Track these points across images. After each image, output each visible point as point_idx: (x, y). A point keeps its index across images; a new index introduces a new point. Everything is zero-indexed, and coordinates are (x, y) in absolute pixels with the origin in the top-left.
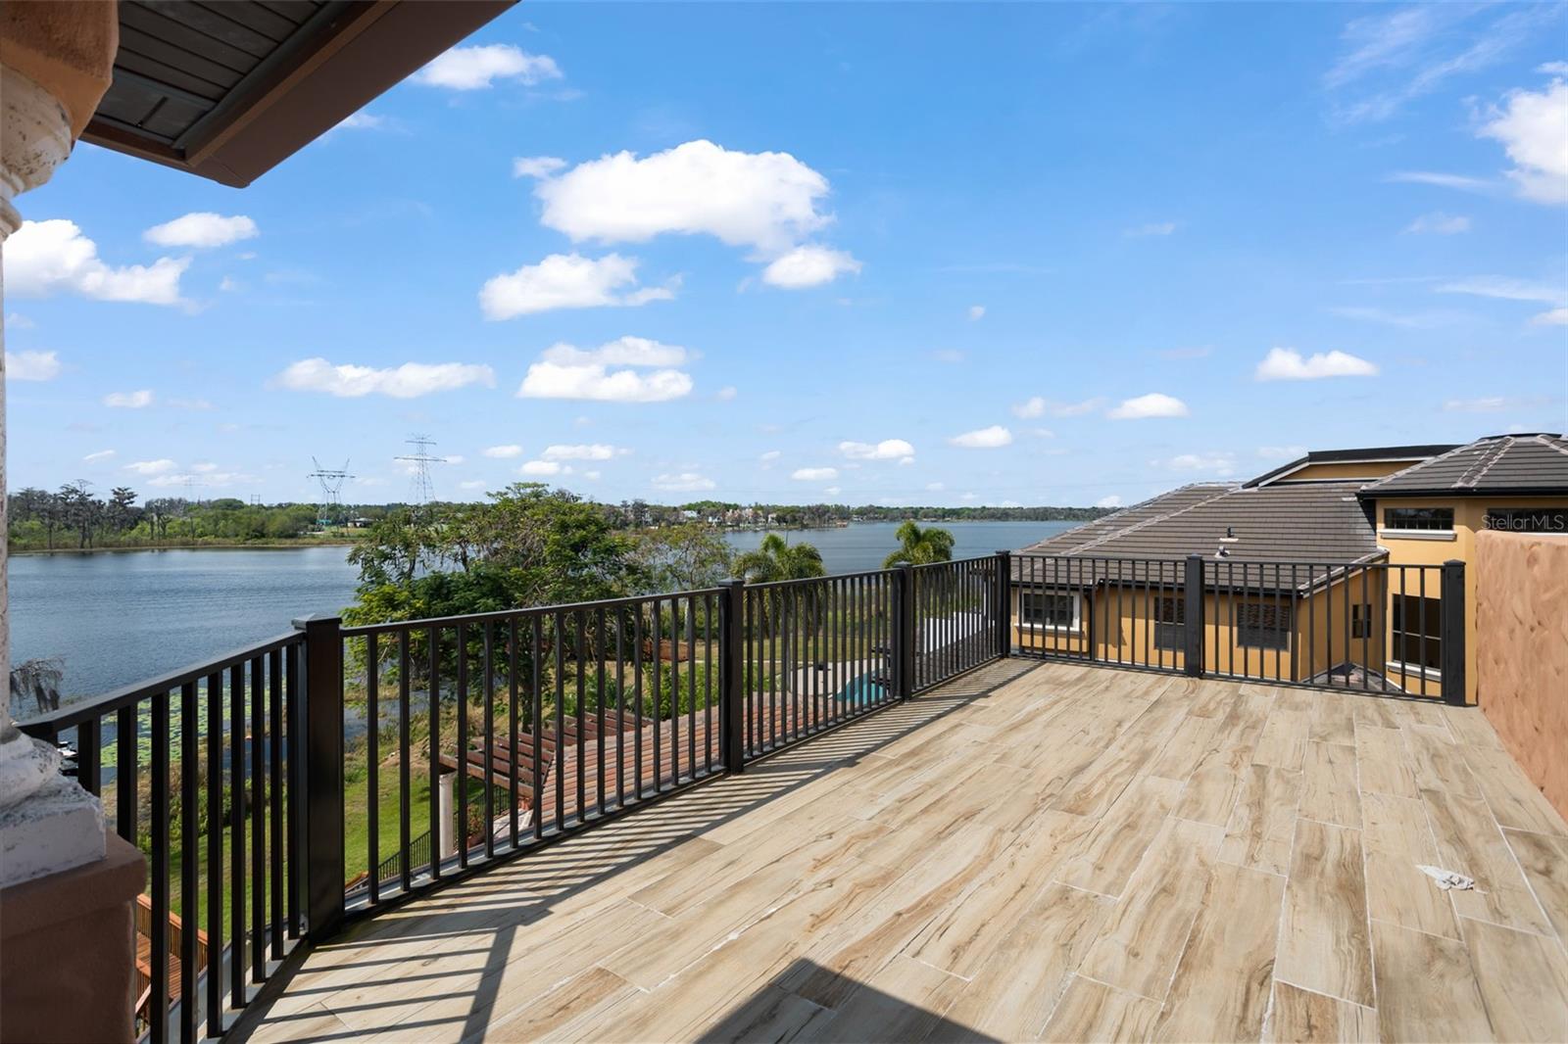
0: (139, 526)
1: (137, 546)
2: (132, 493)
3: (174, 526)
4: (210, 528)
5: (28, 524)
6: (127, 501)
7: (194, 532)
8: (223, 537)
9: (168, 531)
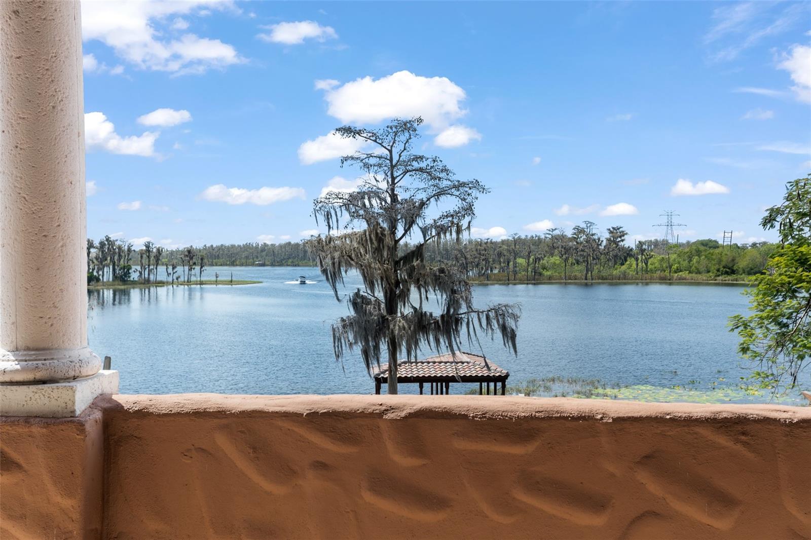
0: (628, 262)
1: (624, 280)
2: (623, 232)
3: (654, 262)
4: (685, 264)
5: (552, 260)
6: (619, 239)
7: (670, 267)
8: (696, 273)
9: (650, 267)
